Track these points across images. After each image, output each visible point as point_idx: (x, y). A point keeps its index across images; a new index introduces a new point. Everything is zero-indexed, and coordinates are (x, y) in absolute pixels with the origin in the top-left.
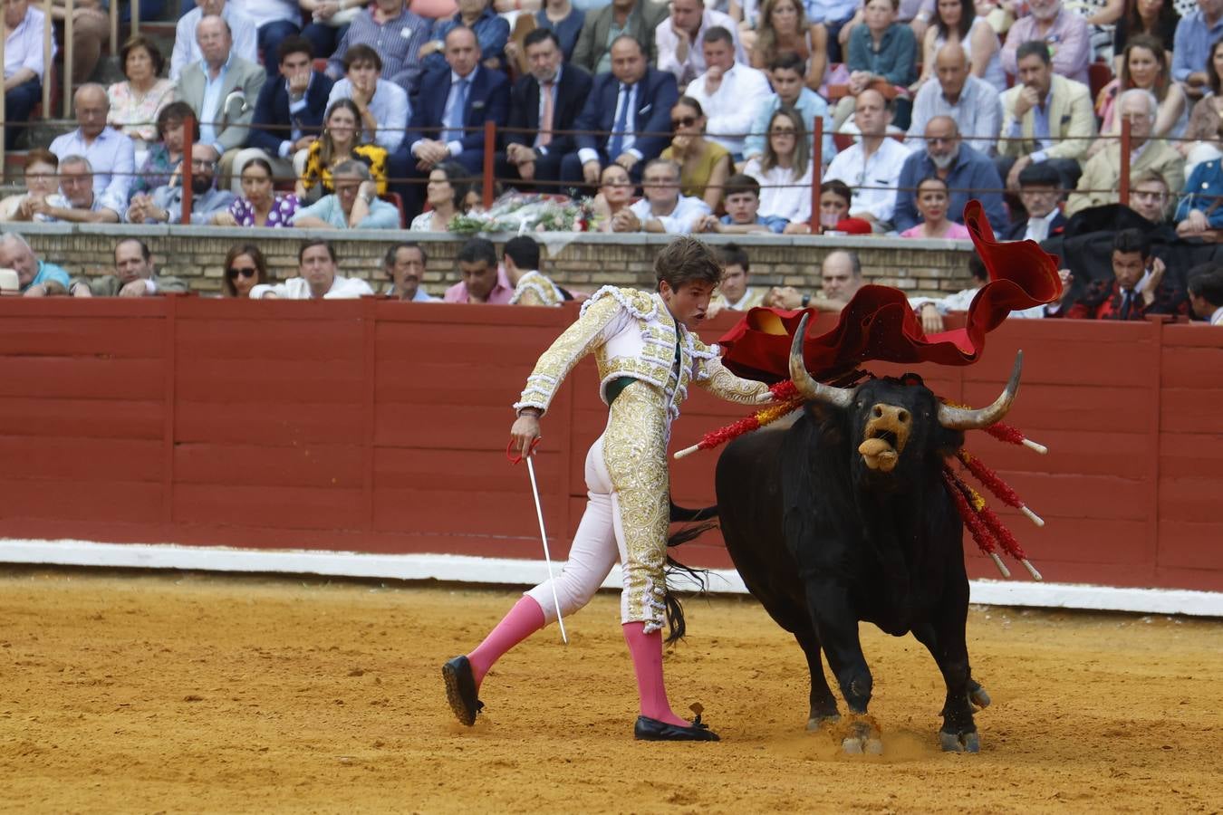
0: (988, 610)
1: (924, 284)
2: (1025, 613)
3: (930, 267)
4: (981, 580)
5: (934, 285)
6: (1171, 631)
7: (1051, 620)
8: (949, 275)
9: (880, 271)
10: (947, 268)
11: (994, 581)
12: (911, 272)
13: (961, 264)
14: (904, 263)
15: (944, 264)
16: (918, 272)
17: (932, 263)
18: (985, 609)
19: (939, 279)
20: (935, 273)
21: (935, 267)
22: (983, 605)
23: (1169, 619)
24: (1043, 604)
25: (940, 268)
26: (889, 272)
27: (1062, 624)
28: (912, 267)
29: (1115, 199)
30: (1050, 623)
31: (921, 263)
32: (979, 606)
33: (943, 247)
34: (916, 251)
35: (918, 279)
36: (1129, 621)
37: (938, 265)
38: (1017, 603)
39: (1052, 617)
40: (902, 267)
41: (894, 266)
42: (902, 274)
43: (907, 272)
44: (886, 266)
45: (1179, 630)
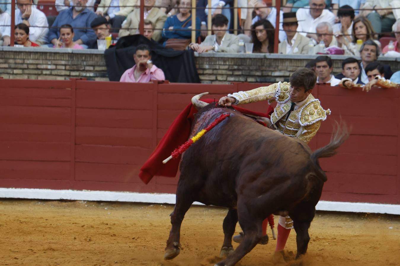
0: (87, 203)
1: (59, 67)
2: (102, 204)
3: (61, 60)
4: (84, 190)
5: (63, 68)
6: (162, 211)
7: (113, 207)
8: (70, 63)
9: (41, 62)
10: (68, 60)
11: (89, 191)
12: (54, 62)
13: (74, 59)
14: (50, 58)
15: (67, 59)
16: (56, 62)
17: (62, 59)
18: (85, 202)
19: (65, 65)
20: (63, 62)
21: (63, 60)
22: (84, 201)
23: (161, 205)
24: (109, 200)
25: (66, 60)
26: (44, 62)
27: (117, 208)
28: (54, 60)
29: (137, 32)
30: (112, 208)
31: (58, 58)
32: (83, 201)
33: (67, 52)
34: (55, 53)
35: (56, 65)
36: (145, 207)
37: (65, 59)
38: (99, 200)
39: (113, 205)
40: (49, 60)
41: (46, 59)
42: (49, 63)
43: (52, 62)
44: (43, 60)
45: (165, 210)
